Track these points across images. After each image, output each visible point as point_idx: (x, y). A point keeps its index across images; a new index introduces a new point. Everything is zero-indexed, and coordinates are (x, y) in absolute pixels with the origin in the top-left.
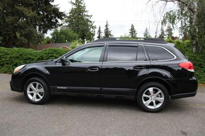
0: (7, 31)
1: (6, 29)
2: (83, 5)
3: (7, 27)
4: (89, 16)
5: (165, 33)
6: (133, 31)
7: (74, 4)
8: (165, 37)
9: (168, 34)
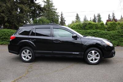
0: (13, 20)
1: (12, 19)
2: (51, 3)
3: (13, 17)
4: (55, 9)
5: (96, 18)
6: (78, 17)
7: (46, 2)
8: (96, 20)
9: (98, 19)
